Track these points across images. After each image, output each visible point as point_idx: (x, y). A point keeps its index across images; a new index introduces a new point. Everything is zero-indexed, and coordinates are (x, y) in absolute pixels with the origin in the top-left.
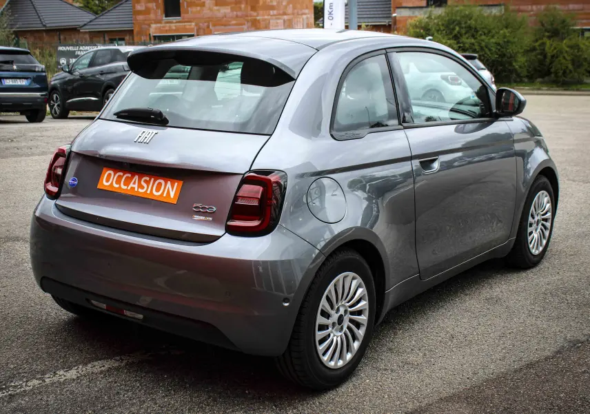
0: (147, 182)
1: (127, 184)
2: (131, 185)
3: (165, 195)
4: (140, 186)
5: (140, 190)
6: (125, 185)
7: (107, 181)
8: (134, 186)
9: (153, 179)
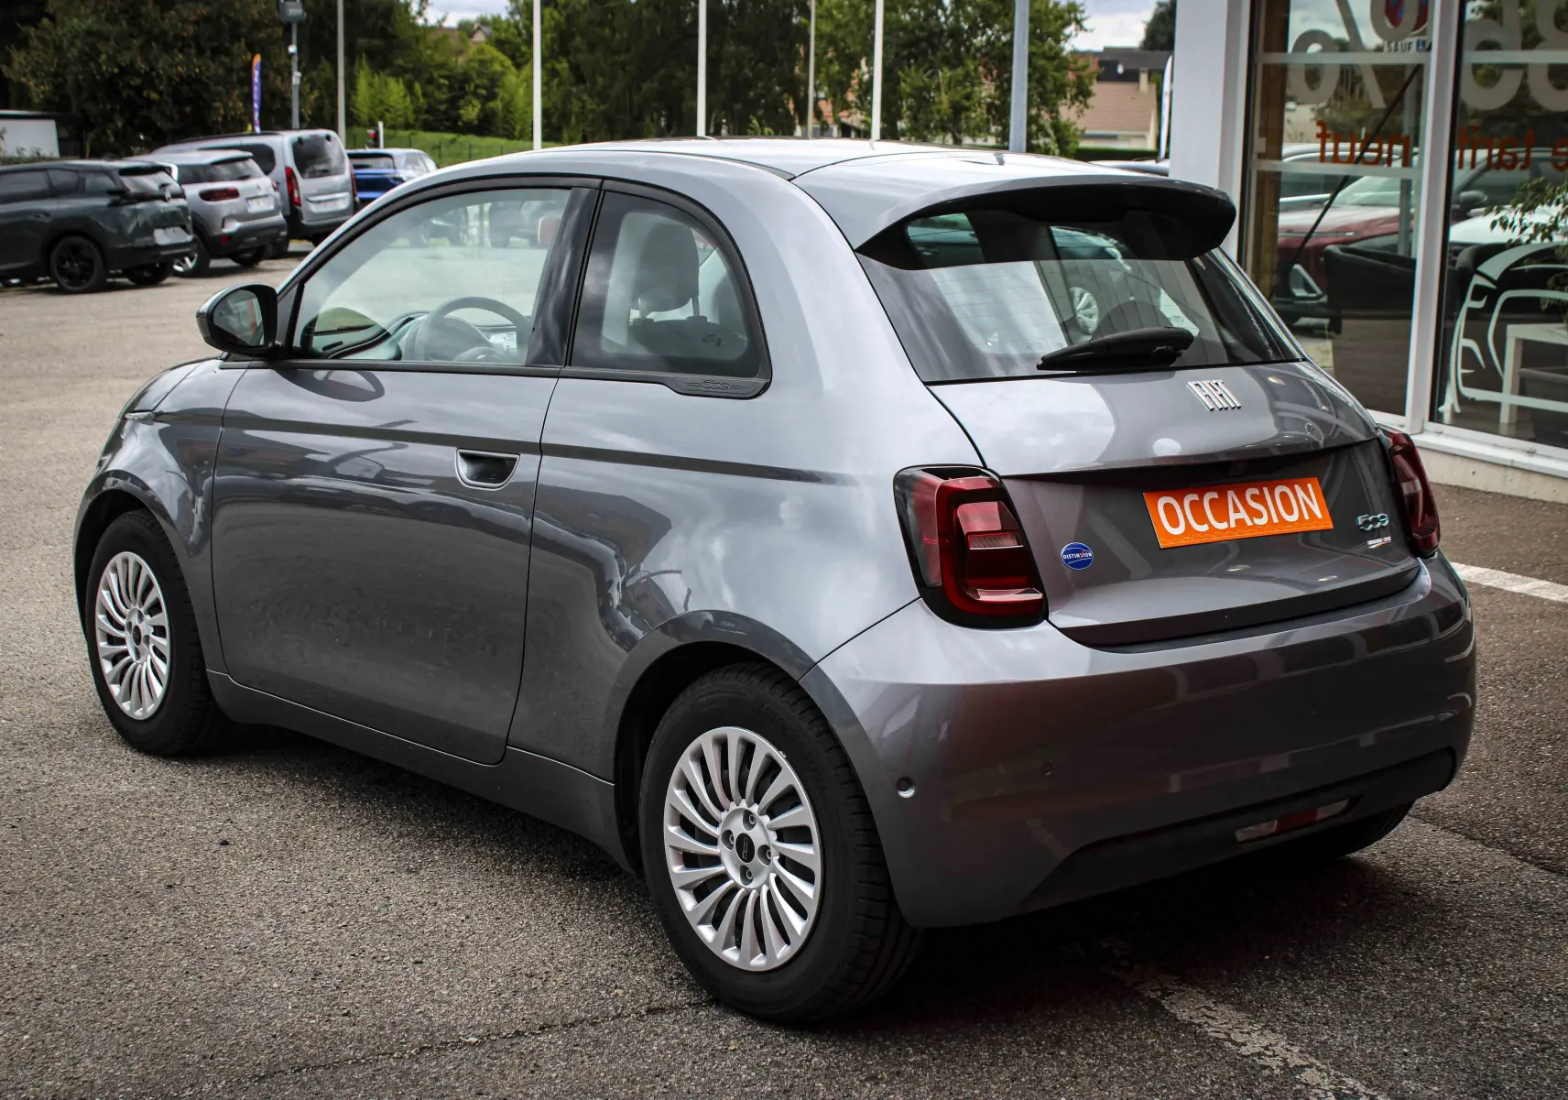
0: (1260, 499)
1: (1222, 516)
2: (1233, 517)
3: (1307, 517)
4: (1254, 514)
5: (1258, 522)
6: (1220, 520)
7: (1175, 524)
8: (1239, 516)
9: (1265, 490)
